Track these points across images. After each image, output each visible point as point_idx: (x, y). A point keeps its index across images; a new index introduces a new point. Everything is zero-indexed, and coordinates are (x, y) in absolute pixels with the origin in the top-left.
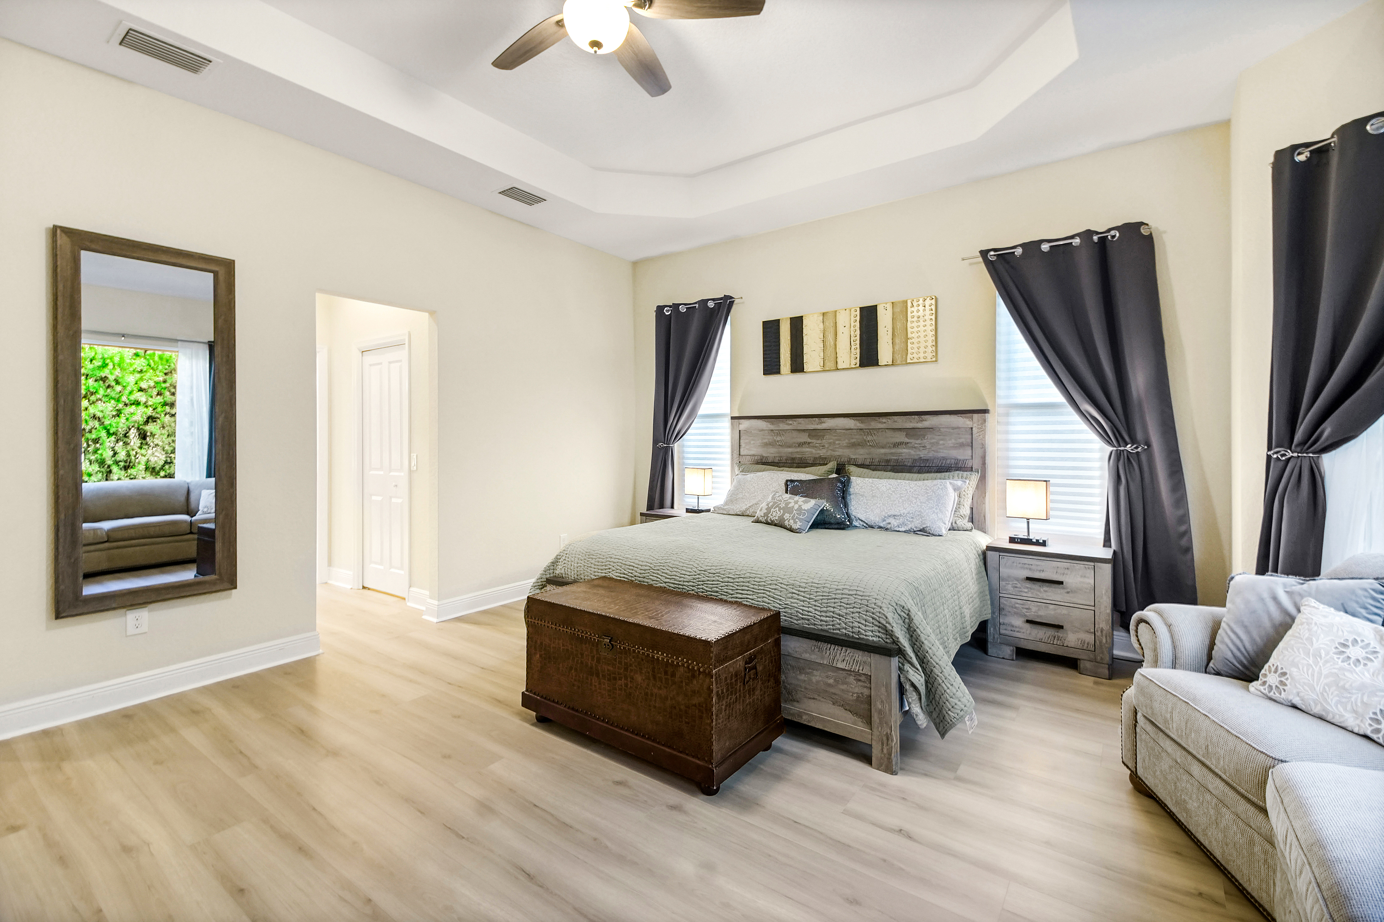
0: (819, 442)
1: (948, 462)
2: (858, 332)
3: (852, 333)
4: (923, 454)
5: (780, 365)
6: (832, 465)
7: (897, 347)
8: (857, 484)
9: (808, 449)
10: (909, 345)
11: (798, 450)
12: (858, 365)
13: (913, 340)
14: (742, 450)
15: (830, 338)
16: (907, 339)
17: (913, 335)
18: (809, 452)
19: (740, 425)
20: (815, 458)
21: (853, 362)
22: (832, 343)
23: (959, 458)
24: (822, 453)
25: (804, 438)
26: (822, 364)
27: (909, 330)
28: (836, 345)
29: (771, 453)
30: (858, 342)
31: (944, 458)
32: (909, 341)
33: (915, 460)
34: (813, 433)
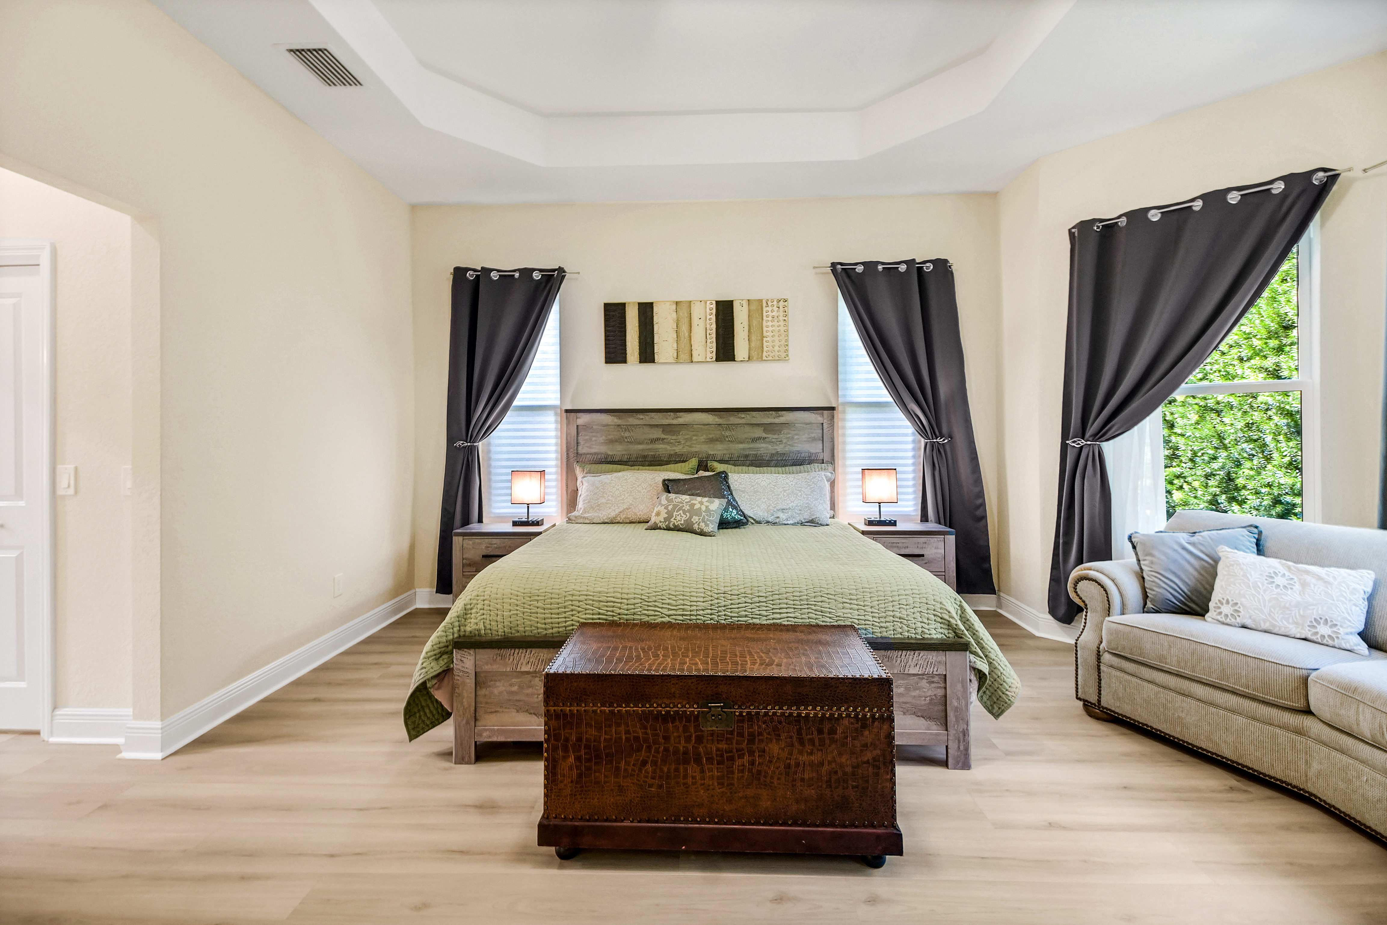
0: (674, 437)
1: (803, 455)
2: (714, 326)
3: (708, 326)
4: (780, 448)
5: (626, 354)
6: (694, 462)
7: (753, 345)
8: (735, 481)
9: (661, 446)
10: (765, 344)
11: (650, 446)
12: (714, 359)
13: (768, 339)
14: (580, 448)
15: (684, 329)
16: (763, 337)
17: (768, 334)
18: (663, 449)
19: (578, 420)
20: (671, 455)
21: (709, 355)
22: (687, 334)
23: (812, 451)
24: (678, 449)
25: (657, 434)
26: (675, 356)
27: (765, 329)
28: (690, 337)
29: (618, 450)
30: (714, 336)
31: (799, 452)
32: (765, 339)
33: (772, 455)
34: (667, 429)
